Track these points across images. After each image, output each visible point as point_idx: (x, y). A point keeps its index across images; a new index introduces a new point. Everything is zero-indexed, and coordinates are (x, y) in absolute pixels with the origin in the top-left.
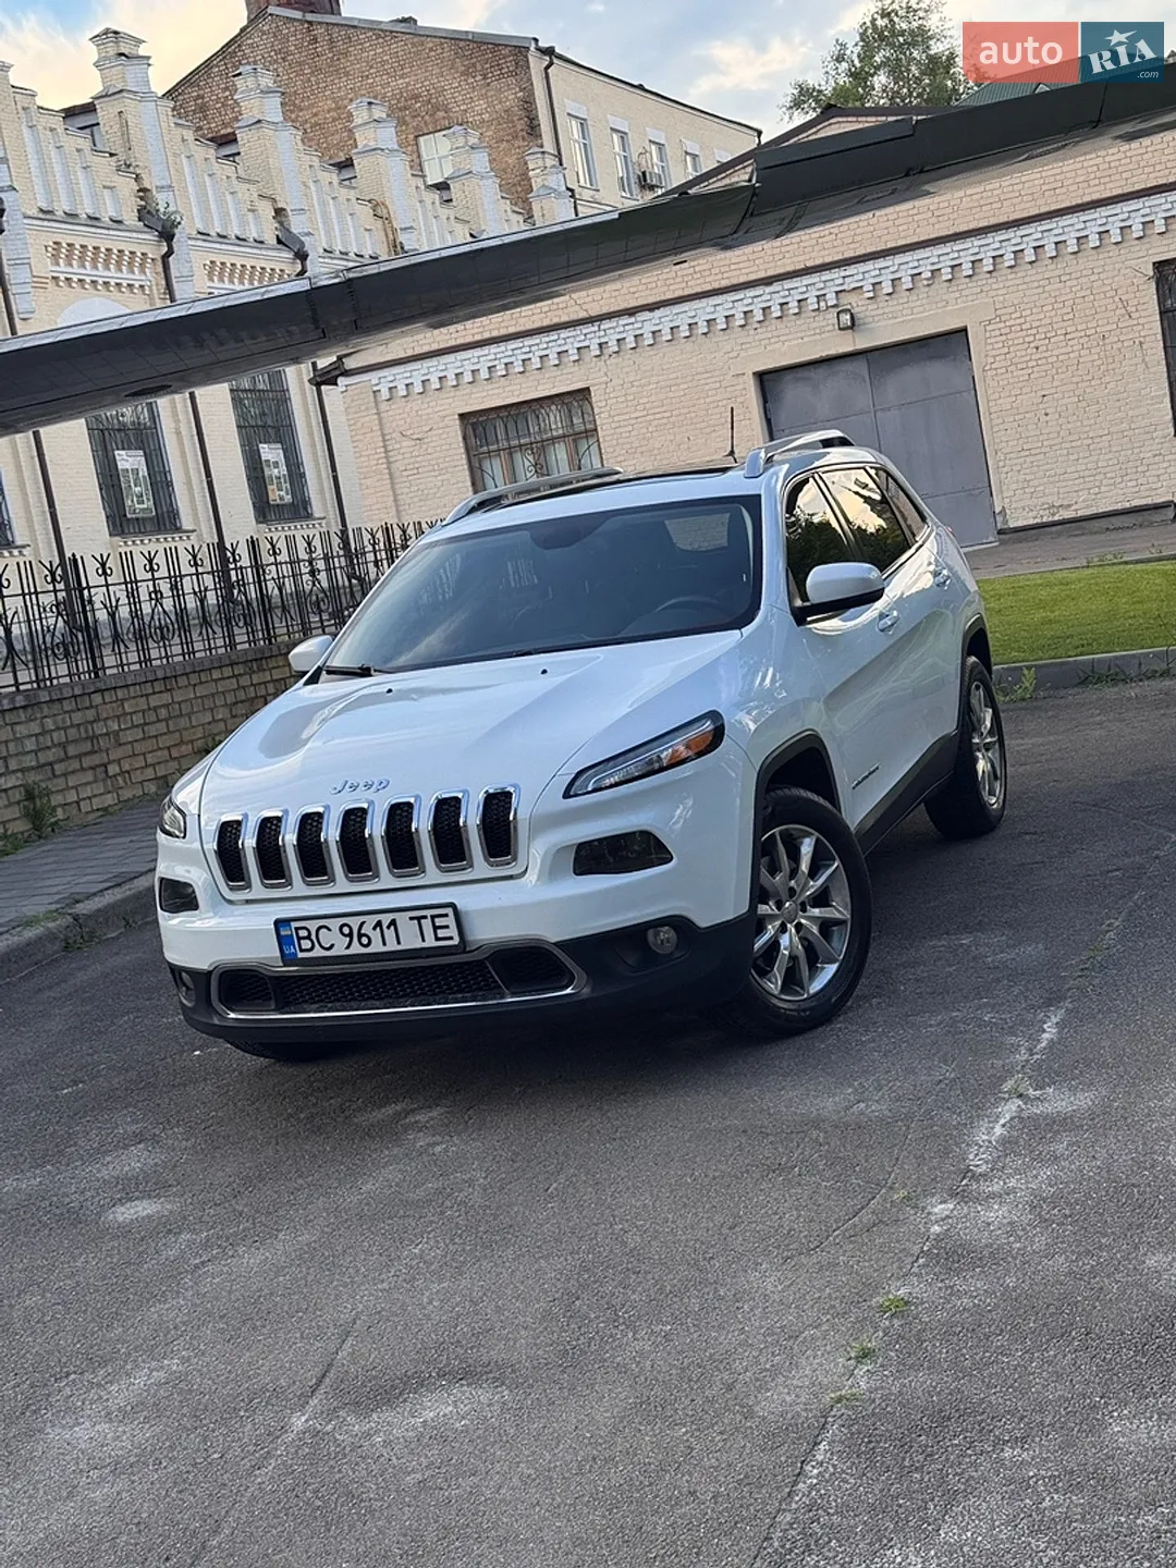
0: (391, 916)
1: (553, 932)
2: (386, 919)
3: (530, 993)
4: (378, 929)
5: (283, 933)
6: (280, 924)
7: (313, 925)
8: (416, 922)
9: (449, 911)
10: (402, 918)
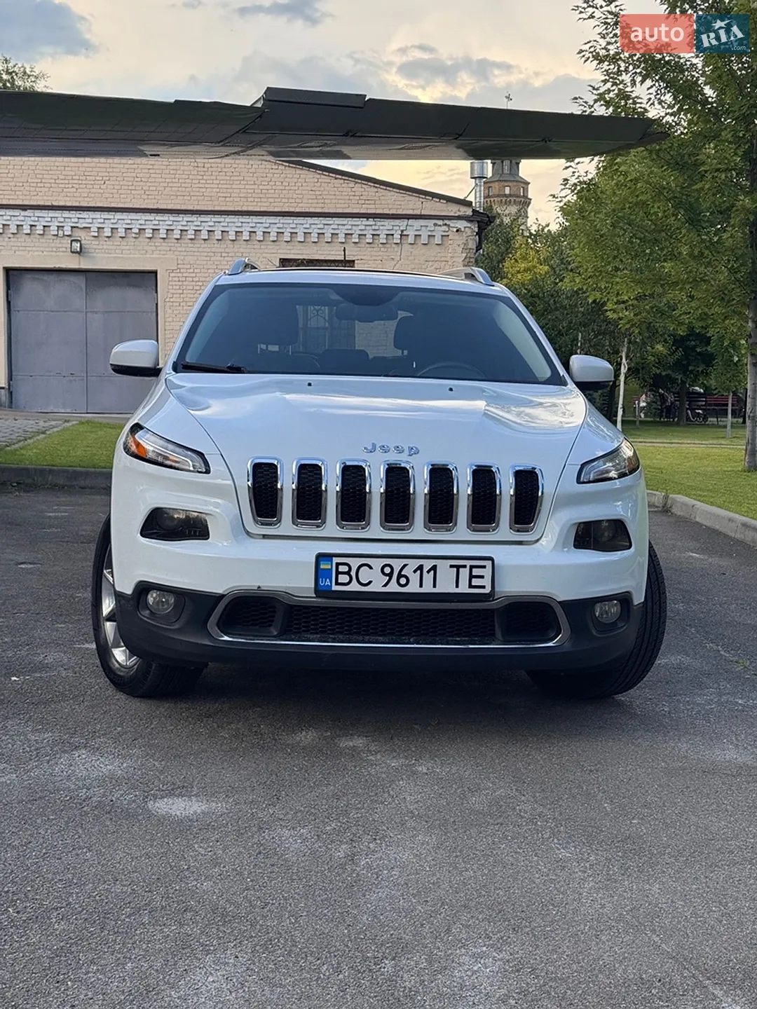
0: (433, 562)
1: (563, 592)
2: (428, 564)
3: (520, 642)
4: (419, 572)
5: (322, 567)
6: (320, 557)
7: (354, 563)
8: (455, 569)
9: (489, 564)
10: (443, 566)
